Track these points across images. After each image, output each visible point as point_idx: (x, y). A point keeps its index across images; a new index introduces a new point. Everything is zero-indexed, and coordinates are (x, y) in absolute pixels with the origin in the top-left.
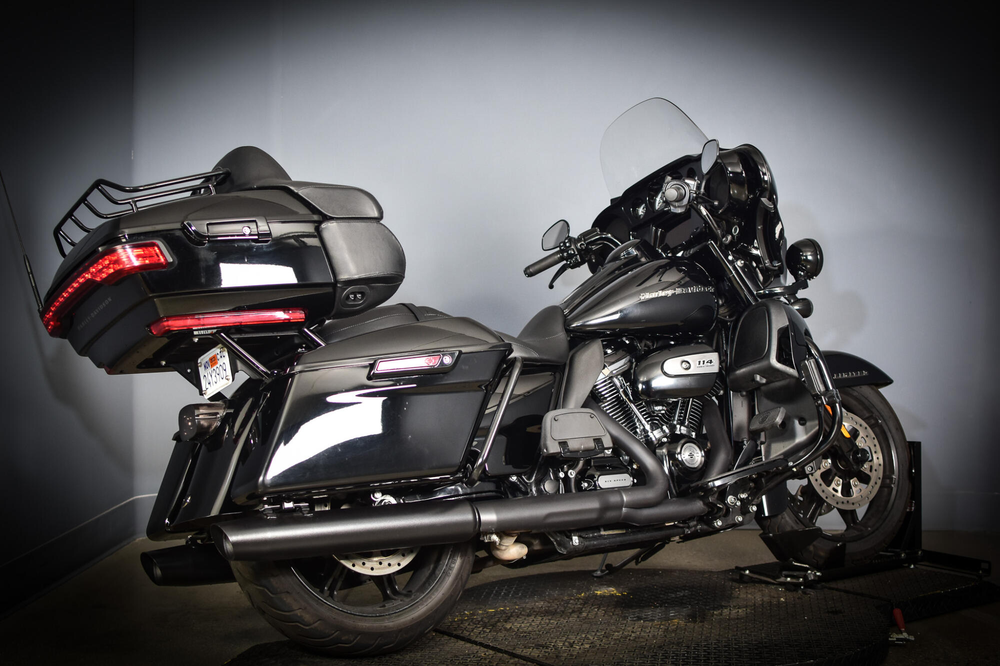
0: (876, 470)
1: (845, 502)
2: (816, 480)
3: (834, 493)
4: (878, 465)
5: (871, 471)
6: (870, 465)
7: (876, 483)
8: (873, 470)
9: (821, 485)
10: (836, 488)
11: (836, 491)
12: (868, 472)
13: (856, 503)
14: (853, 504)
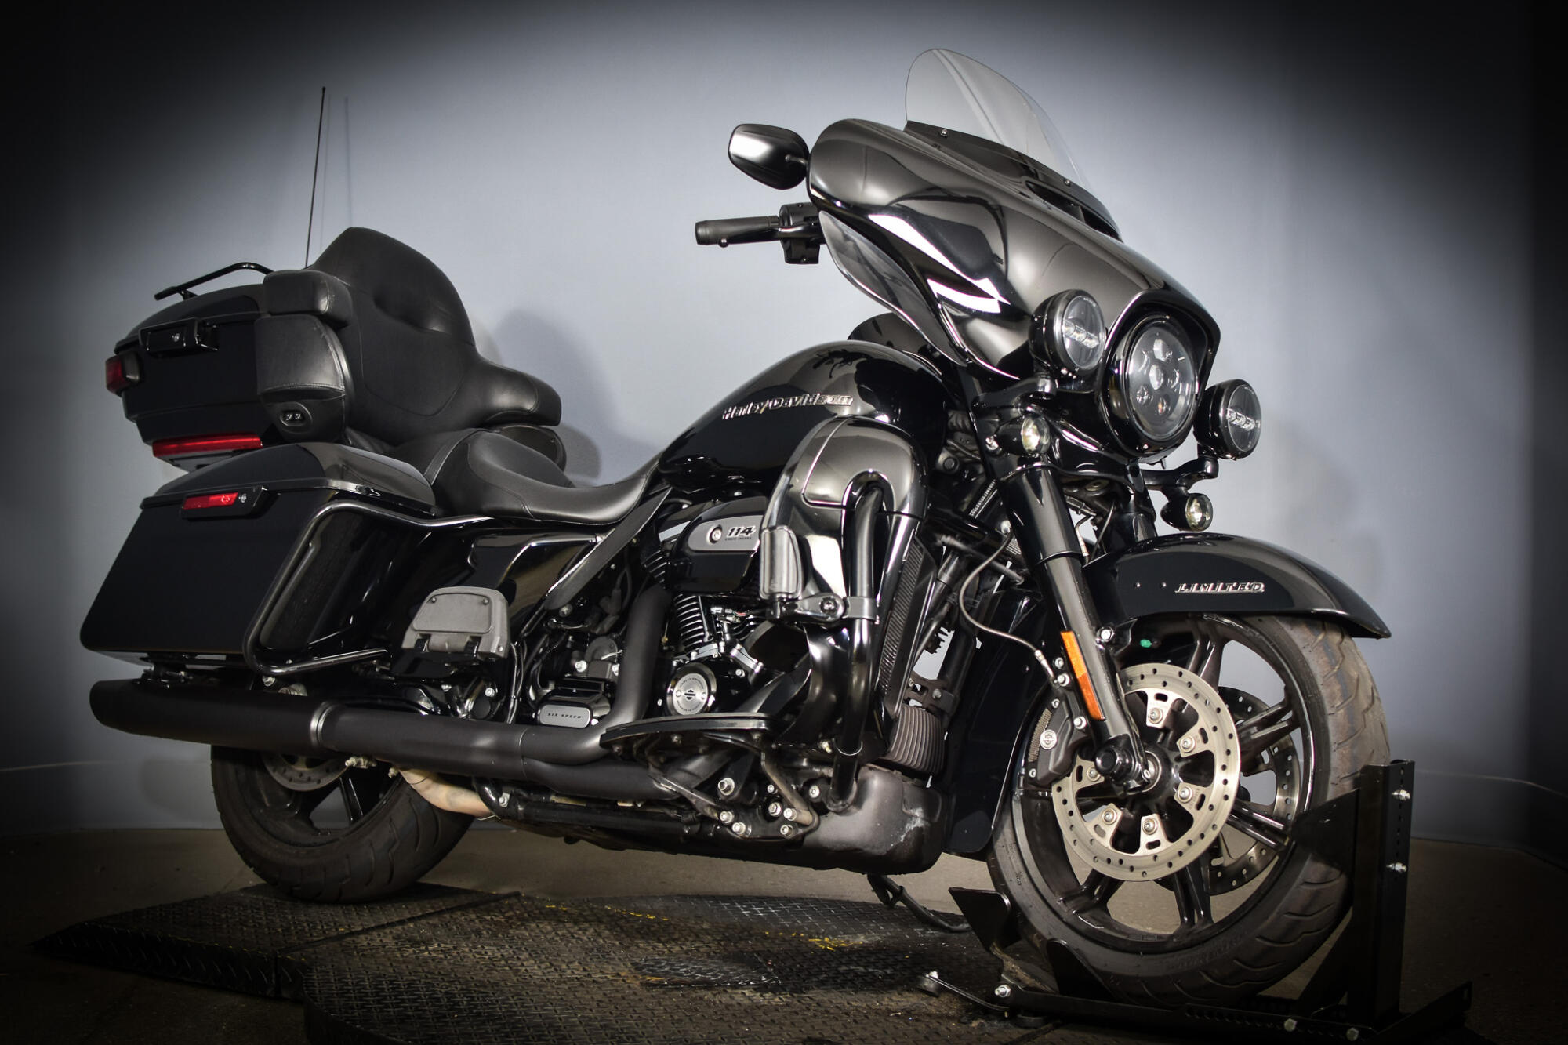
0: (1211, 807)
1: (1115, 861)
2: (1065, 802)
3: (1095, 835)
4: (1221, 797)
5: (1199, 806)
6: (1201, 793)
7: (1202, 836)
8: (1205, 806)
9: (1071, 813)
10: (1103, 827)
11: (1102, 834)
12: (1190, 808)
13: (1139, 868)
14: (1132, 869)
